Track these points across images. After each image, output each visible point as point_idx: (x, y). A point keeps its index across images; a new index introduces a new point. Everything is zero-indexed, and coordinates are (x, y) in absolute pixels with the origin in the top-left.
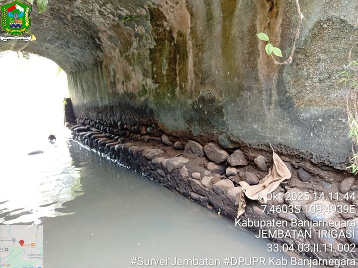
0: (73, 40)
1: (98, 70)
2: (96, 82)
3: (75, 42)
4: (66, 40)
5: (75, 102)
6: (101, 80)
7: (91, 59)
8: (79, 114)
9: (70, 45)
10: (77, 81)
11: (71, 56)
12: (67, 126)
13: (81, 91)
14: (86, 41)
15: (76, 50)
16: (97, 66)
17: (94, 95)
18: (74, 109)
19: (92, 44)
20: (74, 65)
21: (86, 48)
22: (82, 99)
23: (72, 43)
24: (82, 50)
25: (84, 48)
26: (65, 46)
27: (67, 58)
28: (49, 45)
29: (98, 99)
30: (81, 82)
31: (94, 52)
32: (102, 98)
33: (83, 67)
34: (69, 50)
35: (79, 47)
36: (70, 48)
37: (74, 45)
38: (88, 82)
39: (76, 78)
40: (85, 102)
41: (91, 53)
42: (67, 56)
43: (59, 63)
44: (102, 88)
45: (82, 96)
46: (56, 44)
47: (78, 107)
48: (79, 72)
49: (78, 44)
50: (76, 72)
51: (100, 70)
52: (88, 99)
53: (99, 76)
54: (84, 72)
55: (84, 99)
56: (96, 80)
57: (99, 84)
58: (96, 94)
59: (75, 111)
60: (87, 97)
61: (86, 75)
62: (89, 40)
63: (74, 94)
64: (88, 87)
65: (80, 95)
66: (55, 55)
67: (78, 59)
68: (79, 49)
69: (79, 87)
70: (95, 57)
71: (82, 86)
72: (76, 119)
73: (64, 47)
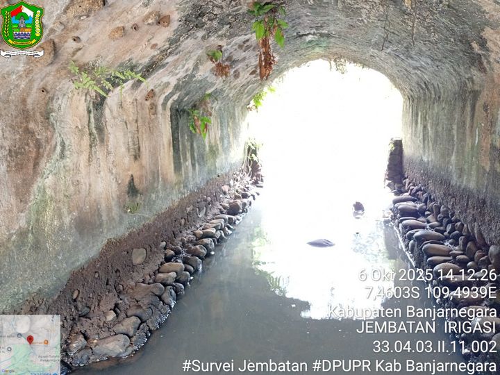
0: (419, 45)
1: (463, 108)
2: (455, 132)
3: (424, 49)
4: (405, 45)
5: (408, 151)
6: (468, 132)
7: (452, 82)
8: (412, 174)
9: (413, 53)
10: (417, 115)
11: (414, 71)
12: (389, 185)
13: (421, 137)
14: (448, 47)
15: (424, 61)
16: (465, 100)
17: (445, 155)
18: (405, 160)
19: (461, 54)
20: (417, 86)
21: (447, 61)
22: (421, 152)
23: (417, 49)
24: (437, 63)
25: (440, 61)
26: (403, 54)
27: (406, 73)
28: (376, 51)
29: (452, 168)
30: (424, 119)
31: (462, 70)
32: (461, 172)
33: (433, 92)
34: (410, 61)
35: (429, 57)
36: (412, 58)
37: (420, 53)
38: (438, 125)
39: (417, 109)
40: (425, 159)
41: (455, 70)
42: (406, 70)
43: (392, 78)
44: (467, 149)
45: (422, 146)
46: (389, 51)
47: (411, 161)
48: (425, 100)
49: (428, 53)
50: (419, 98)
51: (468, 109)
52: (432, 157)
53: (464, 123)
54: (434, 103)
55: (424, 151)
56: (455, 127)
57: (462, 140)
58: (449, 155)
59: (406, 165)
60: (431, 152)
61: (436, 110)
62: (457, 45)
63: (409, 136)
64: (437, 134)
65: (419, 141)
66: (386, 67)
67: (425, 76)
68: (429, 61)
69: (420, 127)
70: (463, 79)
71: (425, 127)
72: (406, 178)
73: (401, 56)
